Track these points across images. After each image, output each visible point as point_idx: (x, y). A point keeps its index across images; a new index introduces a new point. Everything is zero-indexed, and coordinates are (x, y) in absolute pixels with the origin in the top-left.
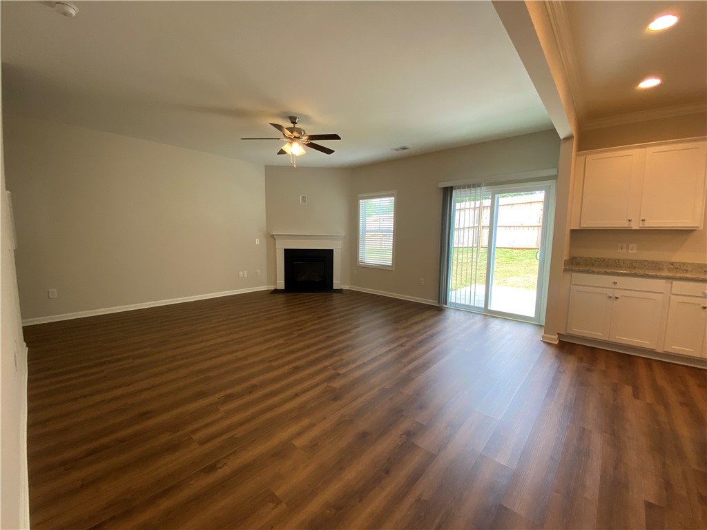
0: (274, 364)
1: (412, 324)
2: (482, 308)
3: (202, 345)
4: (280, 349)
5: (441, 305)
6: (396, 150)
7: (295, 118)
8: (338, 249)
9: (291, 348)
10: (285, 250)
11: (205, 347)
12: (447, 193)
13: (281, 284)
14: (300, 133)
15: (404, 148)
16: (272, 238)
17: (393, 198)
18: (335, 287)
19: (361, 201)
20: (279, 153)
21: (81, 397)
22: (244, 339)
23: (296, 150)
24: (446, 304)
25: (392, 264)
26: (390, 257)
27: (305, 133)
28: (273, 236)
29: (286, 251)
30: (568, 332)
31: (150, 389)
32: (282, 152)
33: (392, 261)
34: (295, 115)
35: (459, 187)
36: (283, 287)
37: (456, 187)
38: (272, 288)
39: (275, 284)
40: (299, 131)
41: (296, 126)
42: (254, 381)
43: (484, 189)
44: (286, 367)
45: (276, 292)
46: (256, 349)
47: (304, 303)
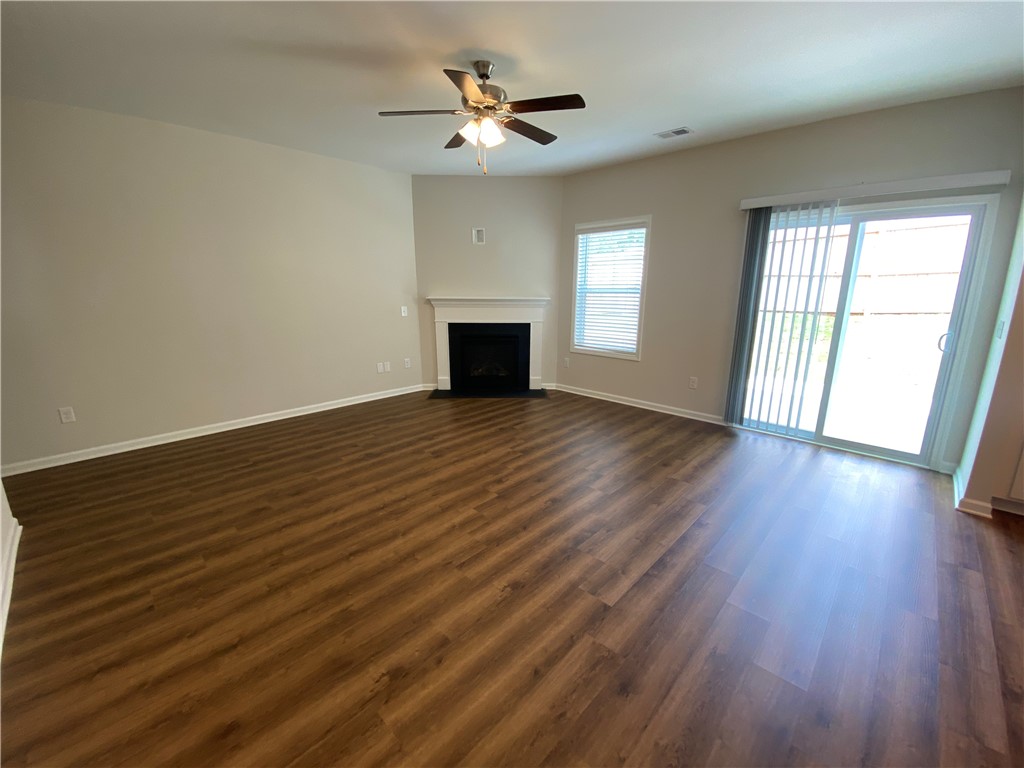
0: (472, 573)
1: (696, 469)
2: (811, 433)
3: (327, 520)
4: (473, 533)
5: (730, 424)
6: (664, 136)
7: (486, 65)
8: (538, 321)
9: (495, 528)
10: (451, 325)
11: (334, 524)
12: (759, 220)
13: (444, 382)
14: (496, 97)
15: (682, 132)
16: (427, 304)
17: (644, 230)
18: (533, 386)
19: (580, 236)
20: (451, 145)
21: (102, 670)
22: (404, 504)
23: (486, 134)
24: (741, 423)
25: (638, 350)
26: (634, 337)
27: (505, 98)
28: (429, 301)
29: (453, 327)
30: (1013, 496)
31: (235, 646)
32: (457, 141)
33: (638, 344)
34: (485, 58)
35: (783, 208)
36: (447, 386)
37: (779, 206)
38: (430, 387)
39: (436, 381)
40: (496, 93)
41: (488, 82)
42: (442, 625)
43: (839, 210)
44: (496, 583)
45: (437, 394)
46: (430, 531)
47: (489, 419)
